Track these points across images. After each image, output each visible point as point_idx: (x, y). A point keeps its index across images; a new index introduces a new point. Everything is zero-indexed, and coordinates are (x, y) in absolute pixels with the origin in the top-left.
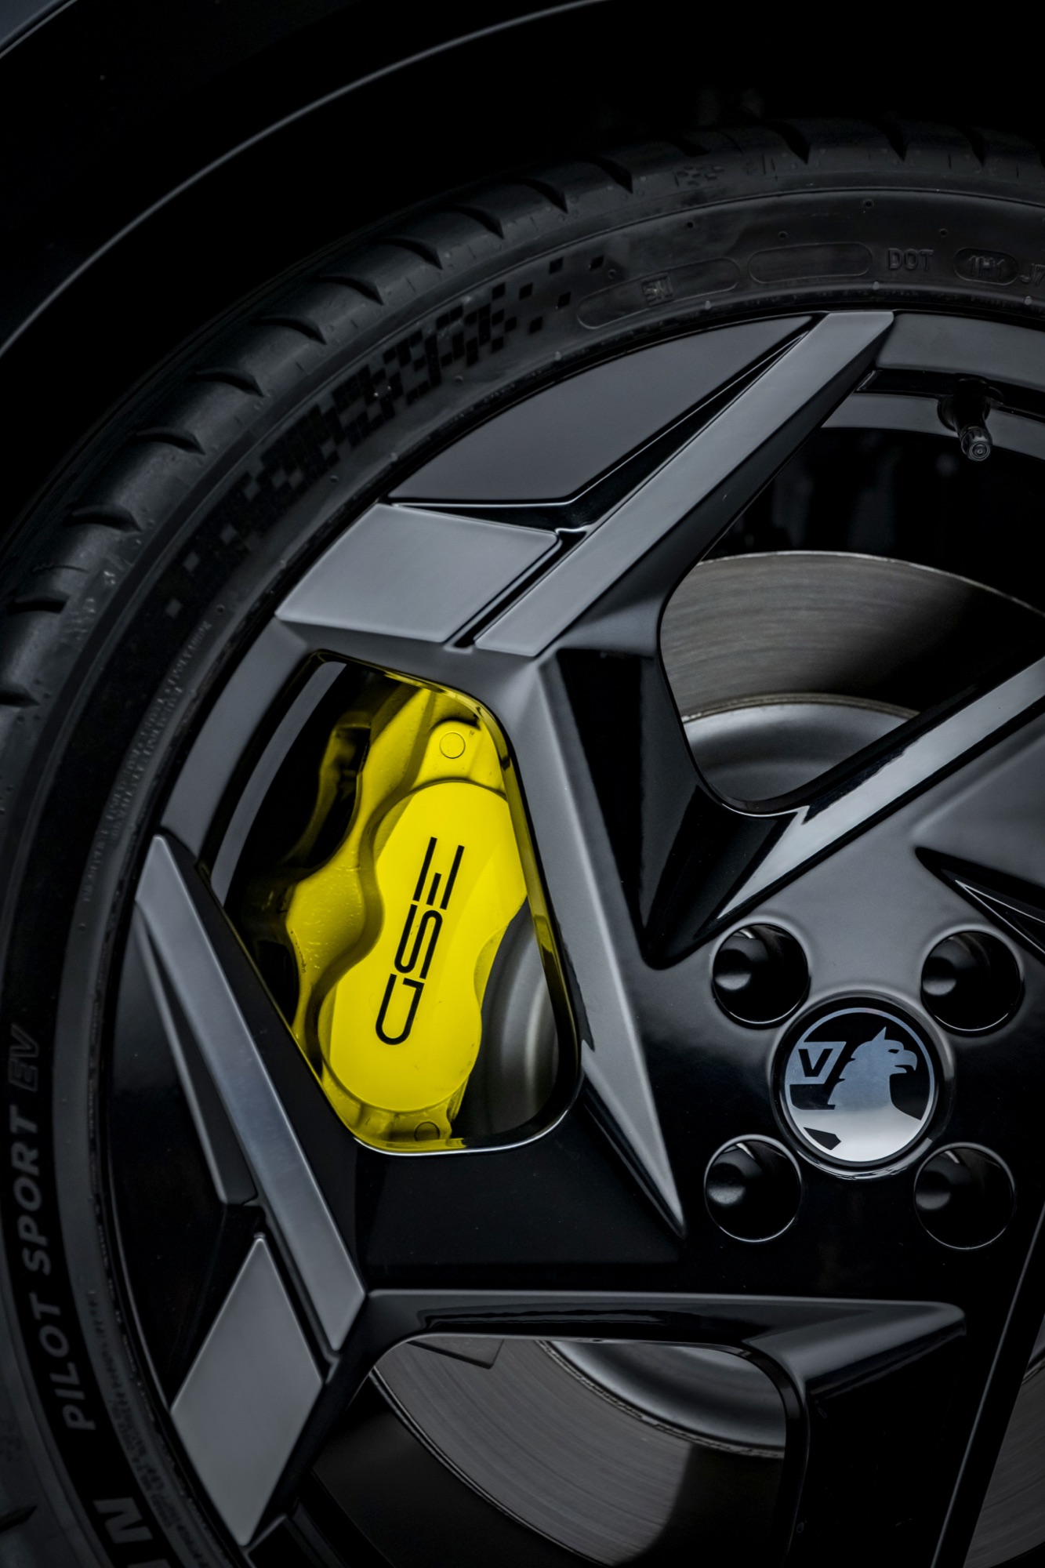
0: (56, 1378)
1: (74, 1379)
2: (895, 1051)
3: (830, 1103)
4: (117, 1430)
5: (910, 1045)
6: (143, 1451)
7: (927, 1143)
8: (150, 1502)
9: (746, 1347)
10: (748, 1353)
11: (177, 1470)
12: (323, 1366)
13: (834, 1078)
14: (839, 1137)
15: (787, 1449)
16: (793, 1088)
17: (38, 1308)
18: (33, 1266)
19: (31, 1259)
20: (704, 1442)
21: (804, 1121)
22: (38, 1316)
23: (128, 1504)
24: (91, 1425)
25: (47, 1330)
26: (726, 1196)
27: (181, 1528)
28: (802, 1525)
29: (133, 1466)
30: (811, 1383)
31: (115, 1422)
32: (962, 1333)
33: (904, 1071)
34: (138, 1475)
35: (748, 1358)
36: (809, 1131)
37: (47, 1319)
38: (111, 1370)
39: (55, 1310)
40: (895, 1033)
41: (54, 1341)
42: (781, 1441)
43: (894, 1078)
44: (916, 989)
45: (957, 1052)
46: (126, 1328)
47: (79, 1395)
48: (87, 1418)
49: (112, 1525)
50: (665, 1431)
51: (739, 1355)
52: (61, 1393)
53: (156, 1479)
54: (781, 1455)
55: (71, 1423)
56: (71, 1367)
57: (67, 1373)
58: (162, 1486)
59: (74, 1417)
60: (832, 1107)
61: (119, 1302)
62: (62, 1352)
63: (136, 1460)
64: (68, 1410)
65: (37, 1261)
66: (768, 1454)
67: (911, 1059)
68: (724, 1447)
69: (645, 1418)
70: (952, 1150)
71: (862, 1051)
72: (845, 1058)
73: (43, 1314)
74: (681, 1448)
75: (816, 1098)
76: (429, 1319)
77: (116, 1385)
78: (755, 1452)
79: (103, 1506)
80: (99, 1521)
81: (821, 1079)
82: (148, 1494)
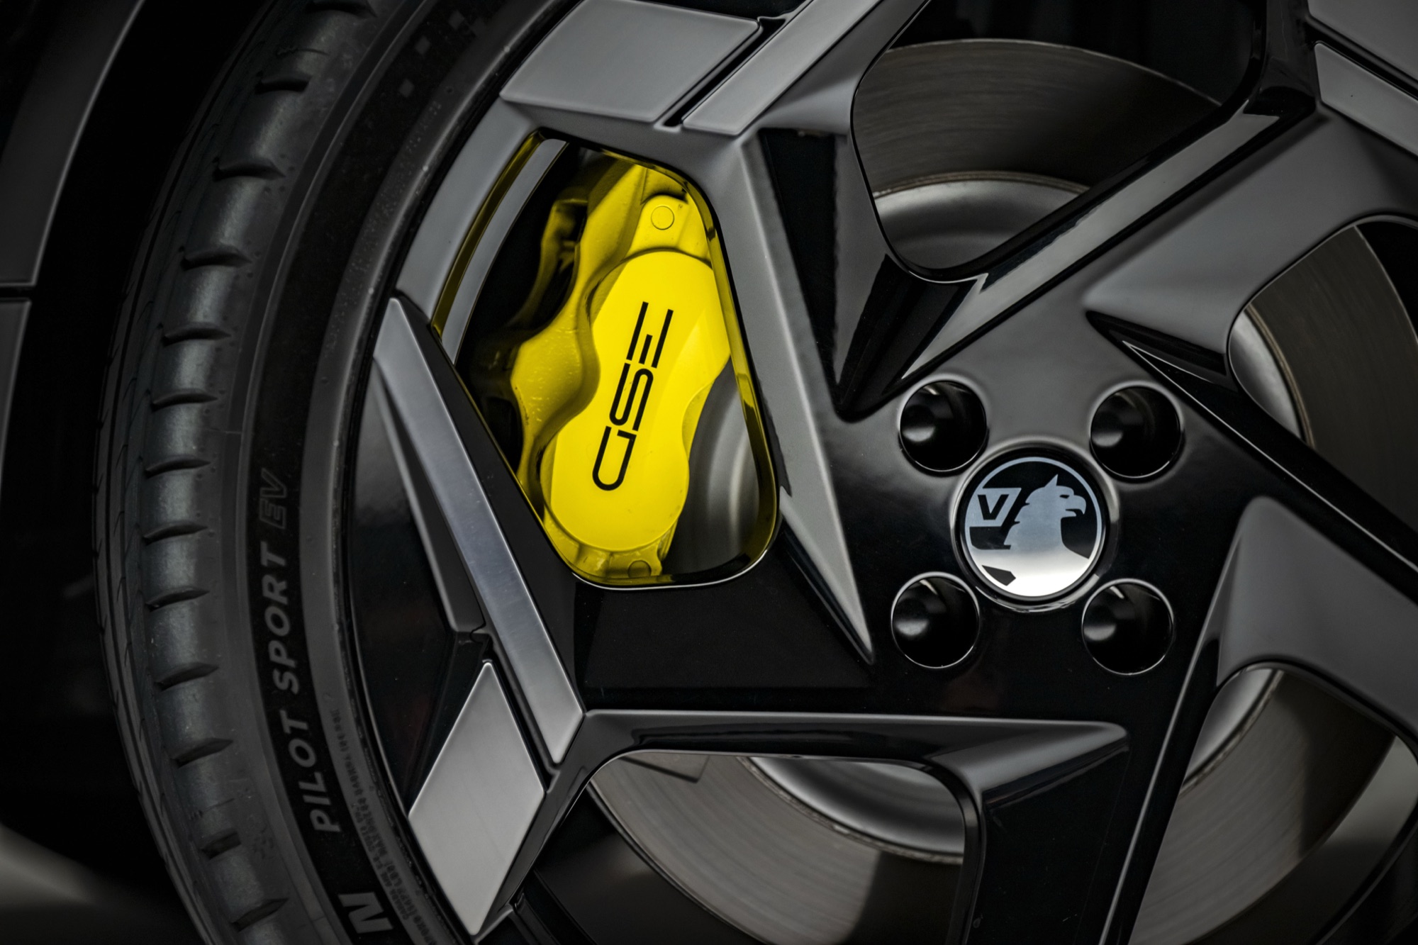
0: (304, 785)
1: (320, 786)
2: (1065, 497)
3: (1006, 543)
4: (360, 833)
5: (1080, 491)
6: (383, 852)
7: (1095, 579)
8: (390, 897)
9: (928, 763)
10: (930, 768)
11: (414, 869)
12: (546, 779)
13: (1010, 521)
14: (1014, 574)
15: (966, 855)
16: (973, 530)
17: (288, 724)
18: (283, 686)
19: (281, 679)
20: (891, 849)
21: (982, 560)
22: (287, 730)
23: (370, 898)
24: (336, 828)
25: (295, 743)
26: (912, 629)
27: (417, 919)
28: (978, 920)
29: (374, 865)
30: (987, 794)
31: (358, 826)
32: (1125, 749)
33: (1073, 514)
34: (379, 873)
35: (929, 773)
36: (987, 568)
37: (296, 733)
38: (354, 779)
39: (303, 726)
40: (1065, 480)
41: (302, 753)
42: (960, 848)
43: (1065, 522)
44: (1086, 442)
45: (1122, 495)
46: (368, 742)
47: (326, 801)
48: (333, 821)
49: (355, 917)
50: (855, 839)
51: (922, 770)
52: (308, 799)
53: (395, 876)
54: (960, 861)
55: (318, 826)
56: (318, 776)
57: (313, 781)
58: (400, 882)
59: (321, 820)
60: (1008, 547)
61: (362, 719)
62: (311, 761)
63: (376, 859)
64: (315, 814)
65: (287, 682)
66: (949, 860)
67: (1080, 503)
68: (909, 853)
69: (837, 827)
70: (1117, 586)
71: (1036, 496)
72: (1020, 503)
73: (292, 729)
74: (870, 855)
75: (993, 539)
76: (642, 737)
77: (359, 792)
78: (937, 858)
79: (347, 899)
80: (343, 913)
81: (998, 522)
82: (387, 890)
